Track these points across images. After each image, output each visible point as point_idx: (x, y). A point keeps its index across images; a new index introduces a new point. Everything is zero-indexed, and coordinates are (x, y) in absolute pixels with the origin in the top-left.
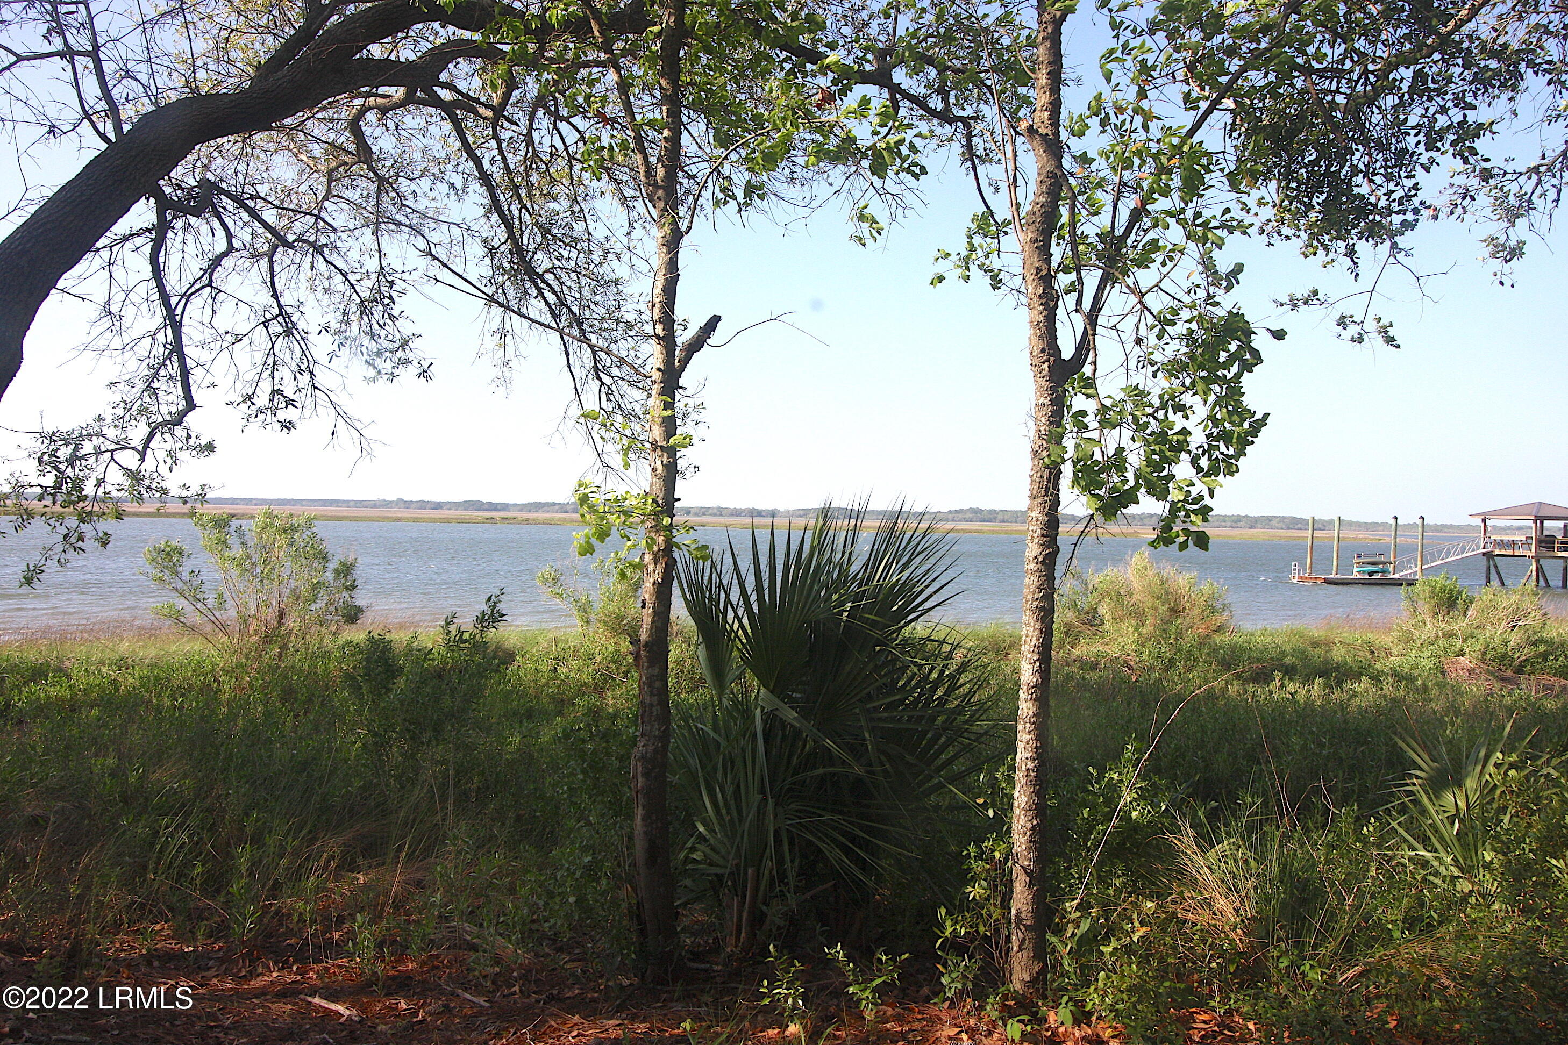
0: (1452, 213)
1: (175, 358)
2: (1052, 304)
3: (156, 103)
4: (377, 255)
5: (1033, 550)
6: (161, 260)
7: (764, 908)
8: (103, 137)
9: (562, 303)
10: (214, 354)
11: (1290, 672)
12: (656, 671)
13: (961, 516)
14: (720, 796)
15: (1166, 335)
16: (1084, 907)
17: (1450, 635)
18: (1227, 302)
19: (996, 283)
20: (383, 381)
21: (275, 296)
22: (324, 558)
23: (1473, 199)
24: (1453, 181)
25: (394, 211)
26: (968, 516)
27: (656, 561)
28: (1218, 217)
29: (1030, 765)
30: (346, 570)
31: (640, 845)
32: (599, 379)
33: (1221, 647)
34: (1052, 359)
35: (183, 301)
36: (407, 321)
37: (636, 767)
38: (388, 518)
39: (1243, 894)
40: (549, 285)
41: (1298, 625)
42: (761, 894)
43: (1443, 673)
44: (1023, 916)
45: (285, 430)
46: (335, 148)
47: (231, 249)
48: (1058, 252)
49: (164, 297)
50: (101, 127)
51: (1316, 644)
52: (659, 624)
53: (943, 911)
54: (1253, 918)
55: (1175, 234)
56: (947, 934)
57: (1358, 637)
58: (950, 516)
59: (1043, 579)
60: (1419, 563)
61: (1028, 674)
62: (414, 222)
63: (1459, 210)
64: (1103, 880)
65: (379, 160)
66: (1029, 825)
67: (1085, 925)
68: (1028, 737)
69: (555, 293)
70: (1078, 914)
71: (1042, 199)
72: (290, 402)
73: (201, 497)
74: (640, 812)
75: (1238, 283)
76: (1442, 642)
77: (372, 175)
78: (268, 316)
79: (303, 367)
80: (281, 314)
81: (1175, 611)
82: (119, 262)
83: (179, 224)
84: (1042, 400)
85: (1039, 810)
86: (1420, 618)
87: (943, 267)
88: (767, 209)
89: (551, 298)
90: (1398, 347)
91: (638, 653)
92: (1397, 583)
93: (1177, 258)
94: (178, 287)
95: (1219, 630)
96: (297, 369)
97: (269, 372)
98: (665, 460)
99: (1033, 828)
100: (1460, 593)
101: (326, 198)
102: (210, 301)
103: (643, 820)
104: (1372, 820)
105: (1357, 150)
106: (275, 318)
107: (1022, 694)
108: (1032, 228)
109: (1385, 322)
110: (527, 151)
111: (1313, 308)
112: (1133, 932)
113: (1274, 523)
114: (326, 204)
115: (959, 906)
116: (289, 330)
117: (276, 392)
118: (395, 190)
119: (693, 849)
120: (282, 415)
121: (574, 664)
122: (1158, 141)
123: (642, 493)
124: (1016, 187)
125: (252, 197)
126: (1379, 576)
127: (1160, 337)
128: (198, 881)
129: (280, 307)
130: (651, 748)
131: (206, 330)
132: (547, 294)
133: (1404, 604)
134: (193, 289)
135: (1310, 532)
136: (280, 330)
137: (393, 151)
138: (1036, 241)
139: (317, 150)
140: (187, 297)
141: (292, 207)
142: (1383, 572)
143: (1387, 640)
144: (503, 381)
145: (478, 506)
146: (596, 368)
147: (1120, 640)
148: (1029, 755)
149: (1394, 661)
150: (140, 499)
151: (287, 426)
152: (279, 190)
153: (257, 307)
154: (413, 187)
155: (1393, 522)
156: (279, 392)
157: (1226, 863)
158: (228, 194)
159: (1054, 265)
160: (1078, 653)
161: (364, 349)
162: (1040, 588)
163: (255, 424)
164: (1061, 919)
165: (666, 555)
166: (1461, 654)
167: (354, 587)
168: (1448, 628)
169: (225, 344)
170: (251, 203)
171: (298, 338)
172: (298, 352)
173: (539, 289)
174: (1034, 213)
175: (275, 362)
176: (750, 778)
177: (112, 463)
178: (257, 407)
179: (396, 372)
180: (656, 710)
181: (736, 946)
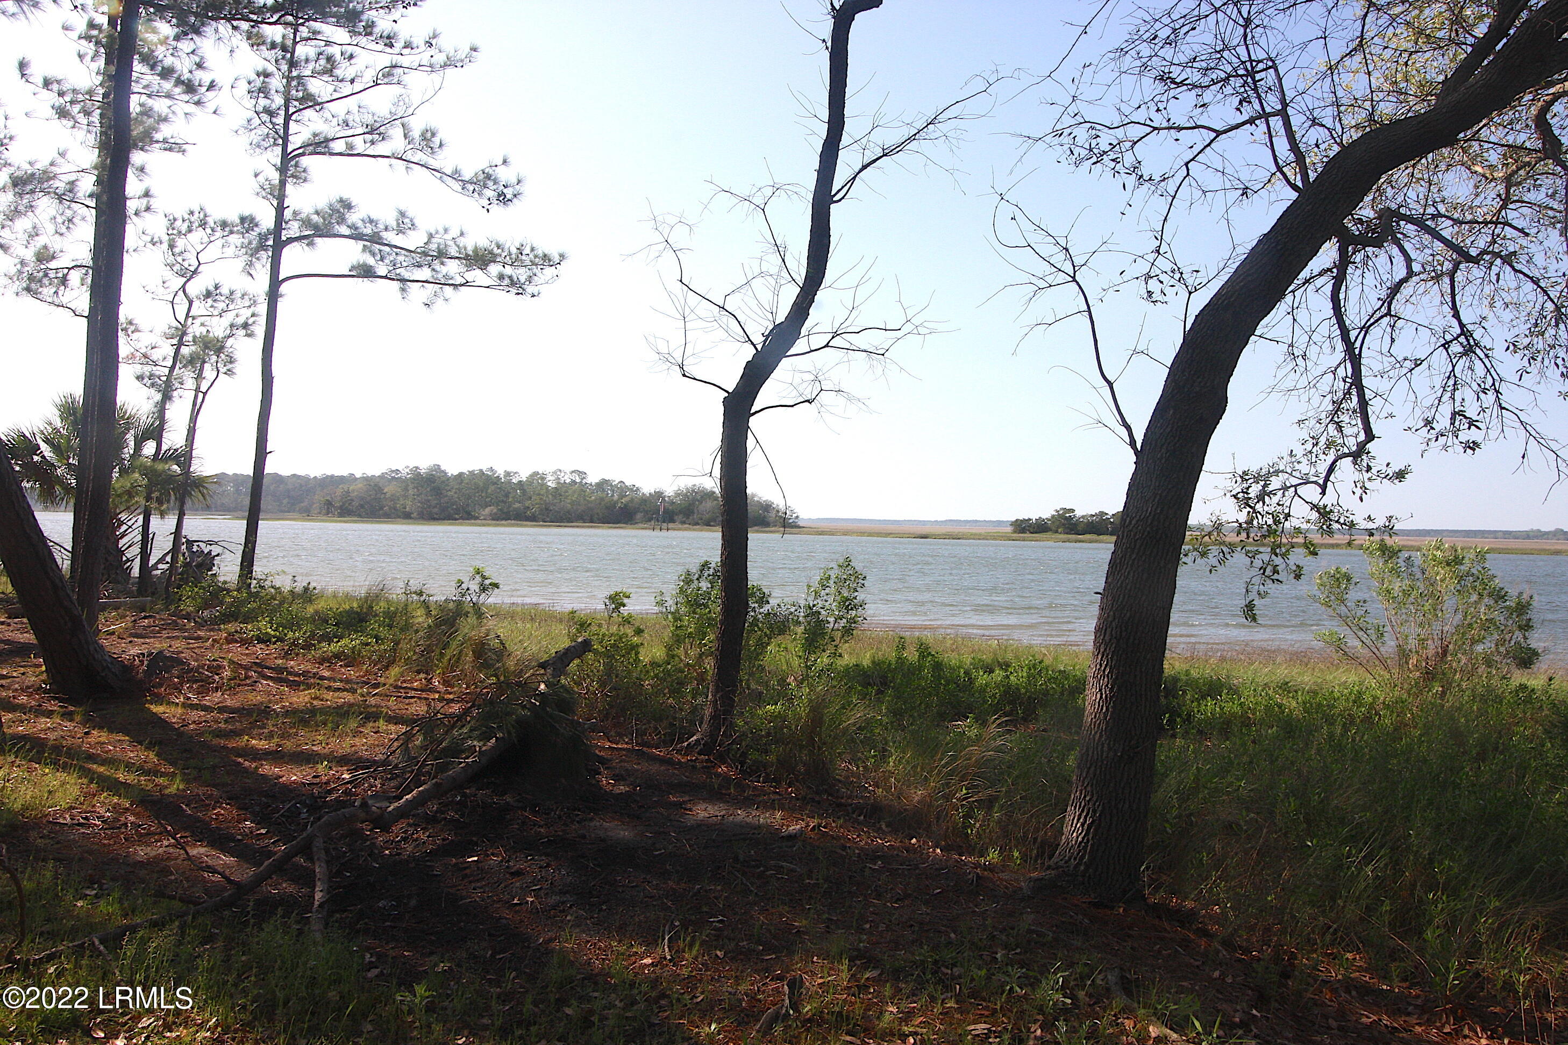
1: (1354, 391)
3: (1340, 144)
6: (1342, 296)
8: (1294, 187)
10: (1393, 381)
21: (1456, 315)
30: (1521, 608)
35: (1363, 332)
45: (1470, 451)
47: (1410, 274)
49: (1345, 332)
50: (1292, 178)
72: (1472, 423)
73: (1389, 529)
78: (1448, 337)
79: (1486, 387)
80: (1462, 333)
82: (1303, 305)
83: (1358, 257)
94: (1357, 321)
96: (1480, 389)
97: (1449, 394)
101: (1504, 206)
102: (1389, 330)
106: (1456, 338)
116: (1471, 349)
117: (1457, 414)
120: (1463, 436)
125: (1434, 217)
128: (1386, 919)
129: (1462, 325)
131: (1385, 359)
134: (1372, 320)
136: (1461, 350)
140: (1366, 329)
150: (1330, 532)
151: (1472, 446)
153: (1437, 329)
156: (1461, 413)
158: (1410, 219)
163: (1435, 447)
167: (1528, 627)
169: (1404, 371)
170: (1431, 224)
171: (1483, 357)
175: (1455, 384)
177: (1296, 497)
178: (1437, 430)
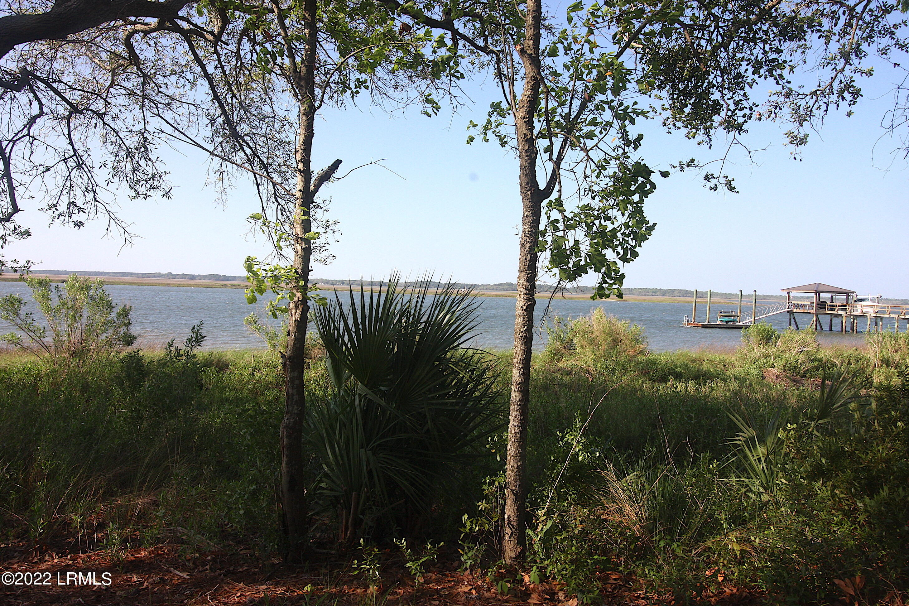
0: (769, 117)
1: (5, 180)
2: (533, 156)
4: (143, 122)
5: (520, 303)
7: (361, 517)
9: (255, 154)
10: (32, 178)
11: (678, 376)
12: (296, 374)
13: (501, 287)
14: (337, 449)
15: (602, 175)
16: (549, 514)
17: (766, 356)
18: (634, 157)
19: (503, 143)
20: (140, 199)
21: (71, 143)
22: (110, 306)
23: (781, 109)
24: (770, 99)
25: (154, 95)
26: (505, 287)
27: (296, 307)
28: (631, 106)
29: (517, 430)
30: (125, 313)
31: (284, 480)
32: (277, 201)
33: (641, 363)
34: (533, 188)
35: (11, 144)
36: (161, 163)
37: (282, 432)
38: (162, 284)
39: (641, 504)
40: (247, 144)
41: (685, 351)
42: (360, 508)
43: (763, 377)
44: (512, 519)
45: (78, 227)
46: (116, 56)
47: (42, 113)
48: (538, 125)
51: (694, 361)
52: (298, 346)
53: (466, 516)
54: (646, 519)
55: (607, 115)
56: (467, 530)
57: (717, 357)
58: (495, 287)
59: (526, 319)
60: (753, 316)
61: (516, 376)
62: (167, 101)
63: (773, 115)
64: (561, 497)
65: (144, 64)
66: (516, 465)
67: (549, 524)
68: (516, 413)
69: (251, 148)
70: (545, 517)
71: (528, 93)
72: (80, 210)
73: (27, 268)
74: (285, 459)
75: (640, 145)
76: (762, 360)
77: (140, 73)
78: (67, 156)
79: (89, 188)
80: (75, 155)
81: (616, 341)
83: (8, 96)
84: (526, 213)
85: (521, 456)
86: (751, 347)
87: (473, 132)
88: (381, 104)
89: (249, 152)
90: (737, 192)
91: (285, 363)
92: (740, 327)
93: (608, 129)
95: (641, 353)
96: (85, 189)
97: (67, 191)
98: (303, 246)
99: (518, 467)
100: (773, 332)
101: (111, 86)
102: (29, 145)
103: (286, 464)
104: (716, 461)
105: (713, 73)
106: (71, 157)
107: (513, 389)
108: (522, 110)
109: (730, 178)
110: (237, 63)
111: (692, 168)
112: (576, 528)
113: (676, 293)
114: (111, 89)
115: (474, 514)
116: (80, 166)
117: (71, 203)
118: (154, 83)
119: (321, 481)
120: (75, 217)
121: (264, 371)
122: (598, 60)
123: (289, 267)
124: (513, 85)
125: (56, 82)
126: (732, 323)
127: (597, 177)
128: (13, 503)
129: (74, 150)
130: (292, 421)
131: (27, 163)
132: (246, 149)
133: (743, 339)
134: (17, 137)
135: (694, 298)
136: (75, 165)
137: (153, 59)
138: (524, 118)
139: (104, 55)
140: (13, 141)
141: (89, 90)
142: (734, 321)
143: (733, 359)
144: (222, 201)
145: (217, 277)
146: (275, 195)
147: (585, 358)
148: (516, 424)
149: (737, 370)
151: (79, 224)
152: (81, 81)
153: (60, 150)
154: (166, 81)
155: (739, 293)
156: (74, 203)
157: (632, 486)
158: (40, 79)
159: (535, 132)
160: (562, 365)
161: (128, 178)
162: (524, 325)
163: (57, 222)
164: (536, 521)
165: (303, 304)
166: (773, 366)
167: (129, 324)
168: (766, 352)
169: (39, 172)
170: (55, 85)
171: (86, 170)
172: (86, 179)
173: (241, 145)
174: (523, 101)
175: (71, 185)
176: (355, 438)
178: (59, 212)
179: (149, 193)
180: (296, 398)
181: (345, 538)
